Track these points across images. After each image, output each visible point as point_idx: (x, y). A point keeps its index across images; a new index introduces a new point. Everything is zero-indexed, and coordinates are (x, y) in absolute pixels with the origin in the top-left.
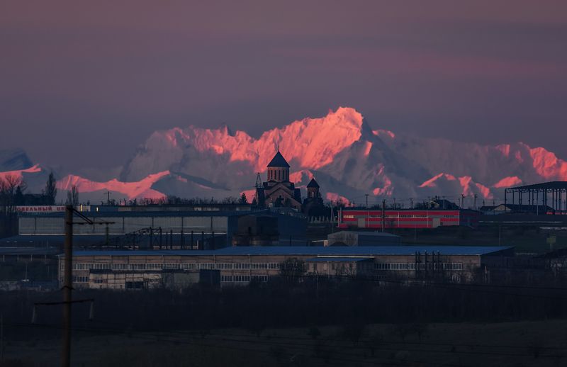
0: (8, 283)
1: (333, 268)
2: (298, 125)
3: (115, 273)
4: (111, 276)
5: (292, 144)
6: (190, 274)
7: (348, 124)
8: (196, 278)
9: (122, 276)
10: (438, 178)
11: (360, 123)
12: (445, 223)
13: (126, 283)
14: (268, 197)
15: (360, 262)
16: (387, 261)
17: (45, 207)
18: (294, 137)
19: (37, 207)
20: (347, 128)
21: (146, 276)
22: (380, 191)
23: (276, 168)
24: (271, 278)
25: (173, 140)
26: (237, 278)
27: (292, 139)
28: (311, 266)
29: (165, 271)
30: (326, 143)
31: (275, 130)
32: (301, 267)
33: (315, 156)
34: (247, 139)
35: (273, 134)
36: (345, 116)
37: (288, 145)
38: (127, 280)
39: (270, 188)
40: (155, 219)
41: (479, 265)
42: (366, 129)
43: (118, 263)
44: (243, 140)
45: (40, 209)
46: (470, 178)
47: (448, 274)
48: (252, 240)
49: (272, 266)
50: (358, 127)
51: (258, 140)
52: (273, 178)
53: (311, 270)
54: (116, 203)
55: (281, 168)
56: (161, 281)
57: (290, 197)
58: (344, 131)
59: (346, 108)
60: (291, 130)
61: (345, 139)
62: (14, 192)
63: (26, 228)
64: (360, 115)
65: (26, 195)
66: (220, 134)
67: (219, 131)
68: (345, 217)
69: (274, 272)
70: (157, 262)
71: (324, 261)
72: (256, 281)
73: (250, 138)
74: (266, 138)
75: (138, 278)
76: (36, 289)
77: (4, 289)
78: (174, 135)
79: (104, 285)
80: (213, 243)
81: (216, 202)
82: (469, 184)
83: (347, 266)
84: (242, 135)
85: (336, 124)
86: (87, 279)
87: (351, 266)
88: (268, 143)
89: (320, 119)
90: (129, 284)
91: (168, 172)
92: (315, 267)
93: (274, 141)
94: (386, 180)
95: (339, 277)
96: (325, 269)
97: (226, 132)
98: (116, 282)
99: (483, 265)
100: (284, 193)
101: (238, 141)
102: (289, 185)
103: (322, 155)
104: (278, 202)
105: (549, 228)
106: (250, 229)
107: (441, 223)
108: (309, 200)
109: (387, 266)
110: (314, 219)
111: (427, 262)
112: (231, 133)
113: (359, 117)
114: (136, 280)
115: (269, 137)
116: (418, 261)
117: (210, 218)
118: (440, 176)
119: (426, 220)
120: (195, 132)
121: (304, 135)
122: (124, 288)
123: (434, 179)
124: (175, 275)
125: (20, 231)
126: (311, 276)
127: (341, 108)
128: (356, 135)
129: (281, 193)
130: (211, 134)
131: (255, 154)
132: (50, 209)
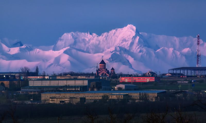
0: (28, 101)
1: (117, 97)
2: (114, 31)
3: (57, 98)
4: (56, 99)
5: (112, 37)
6: (78, 99)
7: (131, 30)
8: (79, 100)
9: (59, 99)
10: (162, 49)
11: (135, 30)
12: (150, 81)
13: (60, 101)
14: (100, 73)
15: (124, 95)
16: (131, 95)
17: (36, 77)
18: (112, 35)
19: (33, 77)
20: (131, 32)
21: (65, 99)
22: (142, 53)
23: (102, 64)
24: (100, 100)
25: (71, 36)
26: (90, 100)
27: (111, 36)
28: (111, 96)
29: (70, 98)
30: (123, 37)
31: (106, 33)
32: (107, 97)
33: (120, 41)
34: (96, 36)
35: (105, 34)
36: (130, 27)
37: (111, 37)
38: (60, 100)
39: (100, 70)
40: (67, 81)
41: (157, 96)
42: (137, 32)
43: (57, 96)
44: (95, 36)
45: (34, 77)
46: (173, 49)
47: (148, 99)
48: (94, 89)
49: (100, 96)
50: (134, 31)
51: (100, 36)
52: (101, 67)
53: (110, 98)
54: (56, 75)
55: (103, 64)
56: (69, 100)
57: (106, 73)
58: (129, 33)
59: (130, 25)
60: (111, 33)
61: (130, 35)
62: (27, 72)
63: (31, 84)
64: (135, 27)
65: (30, 72)
66: (87, 34)
67: (86, 33)
68: (122, 79)
69: (100, 98)
70: (68, 95)
71: (114, 95)
72: (95, 101)
73: (97, 35)
74: (103, 35)
75: (63, 100)
76: (35, 103)
77: (27, 103)
78: (71, 34)
79: (54, 102)
80: (84, 89)
81: (85, 73)
82: (173, 50)
83: (120, 96)
84: (94, 34)
85: (127, 30)
86: (49, 100)
87: (121, 96)
88: (103, 37)
89: (121, 29)
90: (61, 102)
91: (69, 47)
92: (112, 97)
93: (105, 37)
94: (144, 49)
95: (118, 99)
96: (114, 97)
97: (89, 34)
98: (57, 101)
99: (158, 96)
100: (104, 72)
101: (93, 36)
102: (106, 69)
103: (122, 41)
104: (102, 75)
105: (180, 82)
106: (94, 85)
107: (149, 81)
108: (112, 74)
109: (131, 96)
110: (113, 79)
111: (142, 95)
112: (91, 34)
113: (134, 28)
114: (62, 100)
115: (104, 35)
116: (140, 95)
117: (83, 81)
118: (162, 48)
119: (145, 80)
120: (79, 33)
121: (116, 34)
122: (59, 102)
123: (161, 49)
124: (73, 99)
125: (29, 84)
126: (111, 99)
127: (128, 25)
128: (134, 34)
129: (103, 71)
130: (84, 34)
131: (99, 41)
132: (37, 77)
